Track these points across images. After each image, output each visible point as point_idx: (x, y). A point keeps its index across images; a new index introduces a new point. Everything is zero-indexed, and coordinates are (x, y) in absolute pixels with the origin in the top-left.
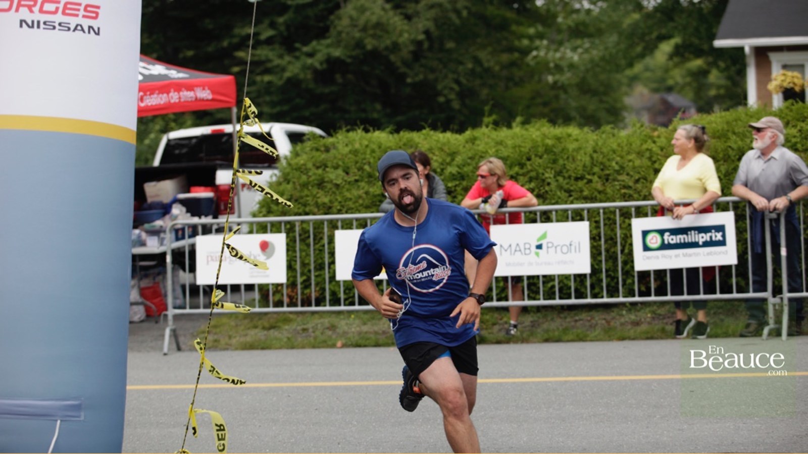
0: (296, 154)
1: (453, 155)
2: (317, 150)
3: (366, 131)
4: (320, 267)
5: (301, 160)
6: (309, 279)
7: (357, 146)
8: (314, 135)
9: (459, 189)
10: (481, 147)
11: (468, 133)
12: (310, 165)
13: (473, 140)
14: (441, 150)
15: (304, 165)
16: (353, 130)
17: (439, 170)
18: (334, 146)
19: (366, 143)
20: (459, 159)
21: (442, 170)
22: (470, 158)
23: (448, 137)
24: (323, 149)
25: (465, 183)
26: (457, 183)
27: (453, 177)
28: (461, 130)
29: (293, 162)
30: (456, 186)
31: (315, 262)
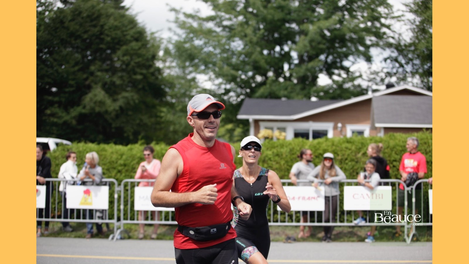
0: (55, 151)
1: (122, 155)
2: (64, 150)
3: (86, 142)
4: (60, 202)
5: (57, 154)
6: (55, 208)
7: (81, 149)
8: (62, 144)
9: (124, 171)
10: (134, 152)
11: (129, 146)
12: (60, 156)
13: (131, 149)
14: (117, 153)
15: (58, 156)
16: (79, 141)
17: (115, 161)
18: (71, 149)
19: (84, 148)
20: (124, 157)
21: (117, 162)
22: (130, 157)
23: (120, 148)
24: (66, 150)
25: (126, 168)
26: (122, 167)
27: (121, 165)
28: (127, 145)
29: (53, 155)
30: (122, 169)
31: (58, 199)
